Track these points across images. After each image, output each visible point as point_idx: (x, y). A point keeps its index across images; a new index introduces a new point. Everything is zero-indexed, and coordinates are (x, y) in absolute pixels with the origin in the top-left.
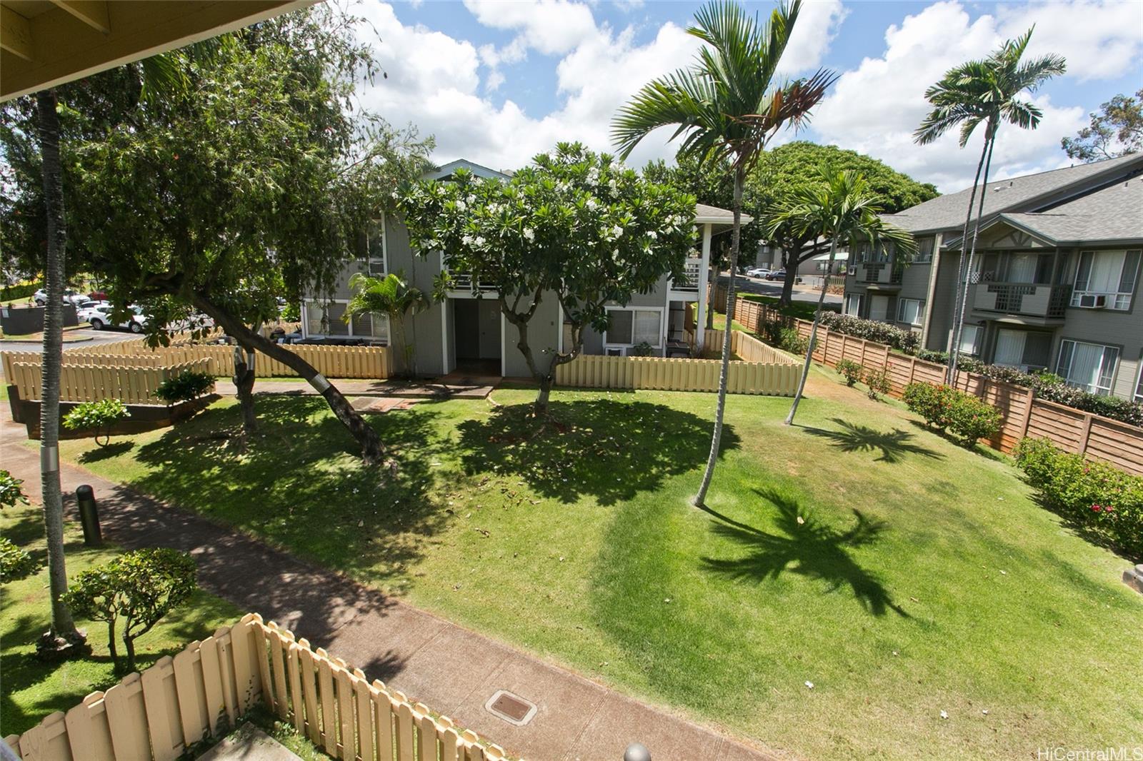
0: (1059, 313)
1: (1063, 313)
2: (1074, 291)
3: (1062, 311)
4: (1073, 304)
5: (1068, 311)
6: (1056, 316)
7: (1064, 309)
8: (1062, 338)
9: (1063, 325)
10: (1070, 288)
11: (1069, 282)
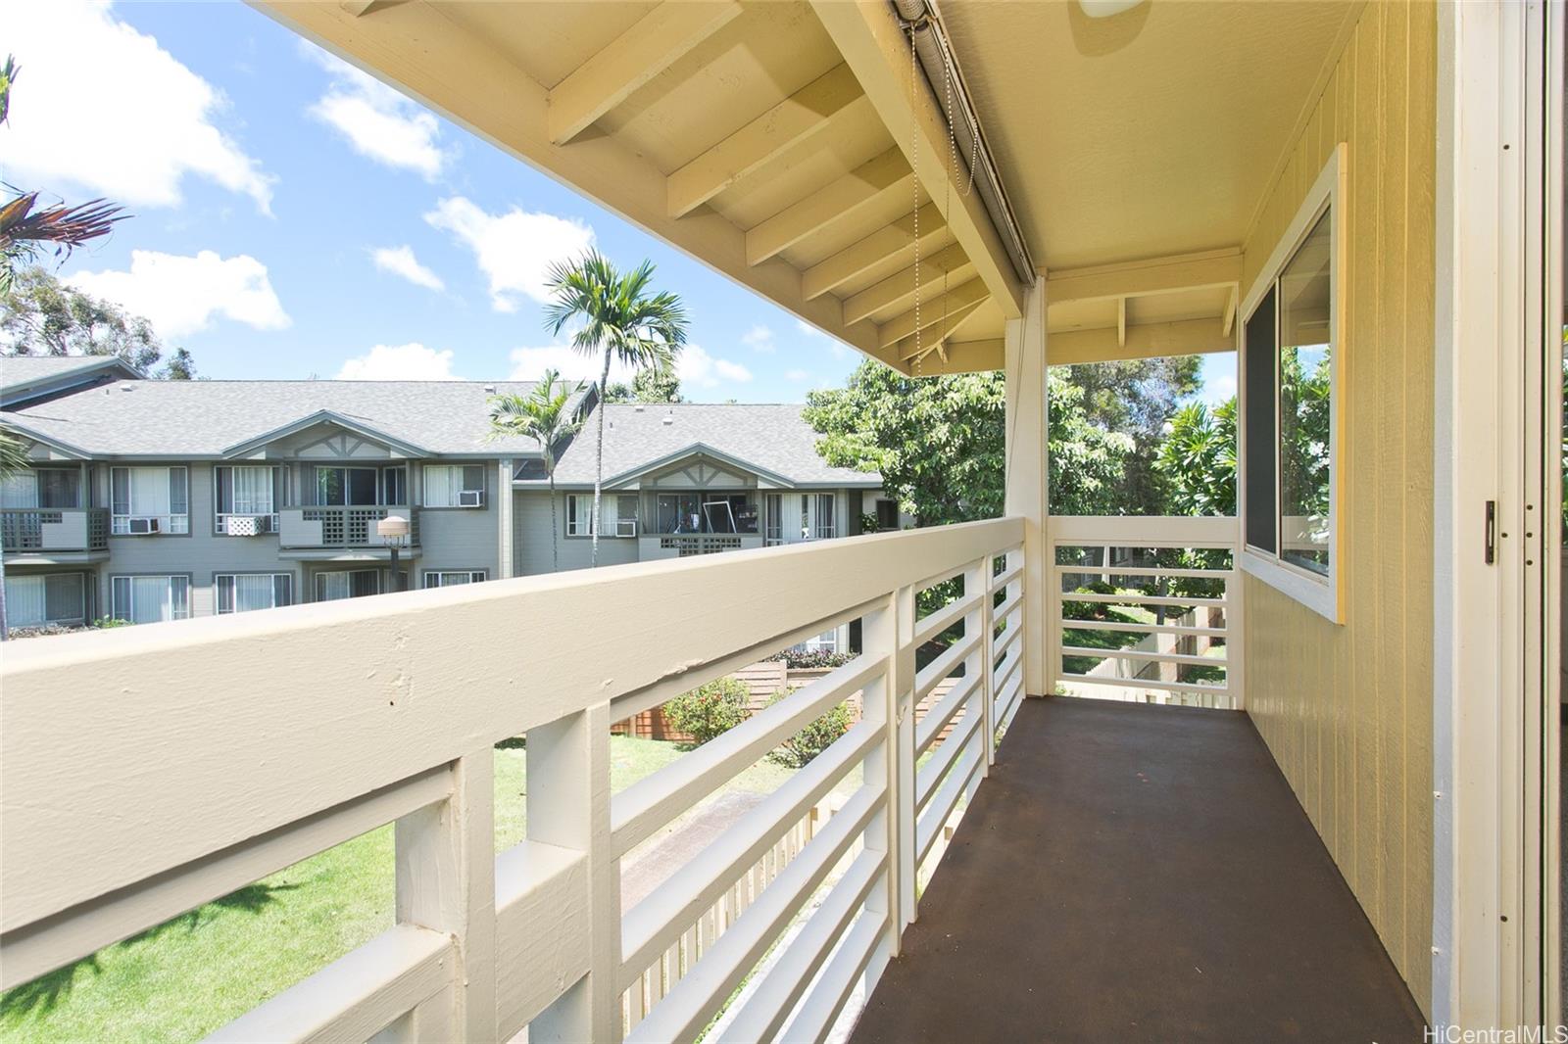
0: (100, 544)
1: (105, 544)
2: (113, 515)
3: (103, 541)
4: (115, 531)
5: (110, 541)
6: (98, 548)
7: (105, 538)
8: (110, 575)
9: (108, 559)
10: (107, 512)
11: (104, 505)
